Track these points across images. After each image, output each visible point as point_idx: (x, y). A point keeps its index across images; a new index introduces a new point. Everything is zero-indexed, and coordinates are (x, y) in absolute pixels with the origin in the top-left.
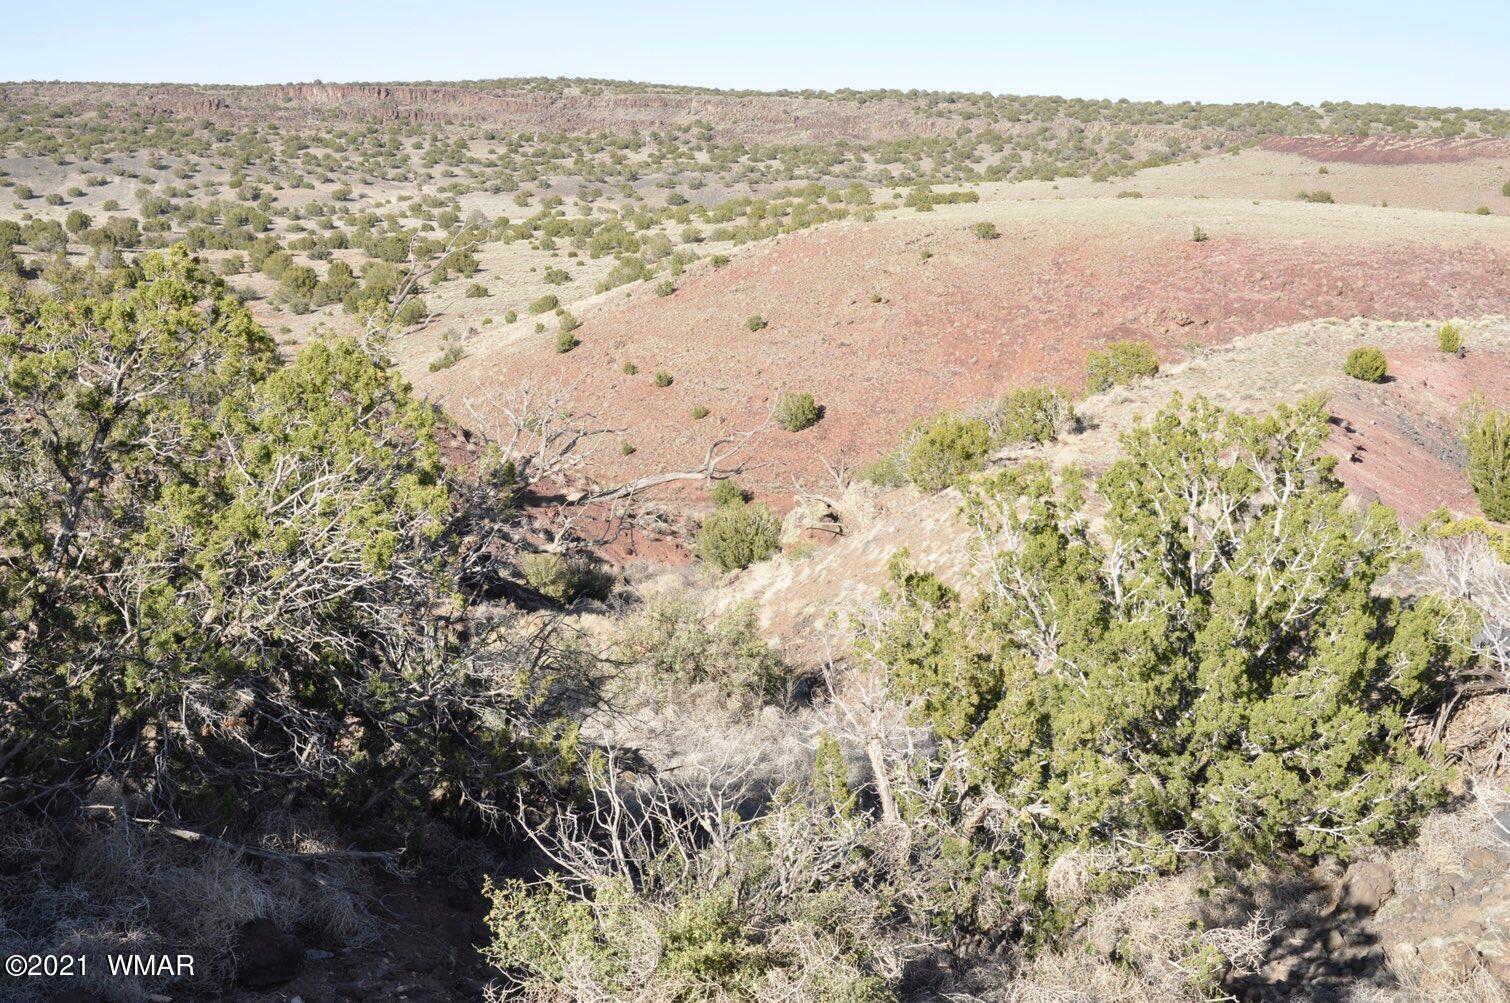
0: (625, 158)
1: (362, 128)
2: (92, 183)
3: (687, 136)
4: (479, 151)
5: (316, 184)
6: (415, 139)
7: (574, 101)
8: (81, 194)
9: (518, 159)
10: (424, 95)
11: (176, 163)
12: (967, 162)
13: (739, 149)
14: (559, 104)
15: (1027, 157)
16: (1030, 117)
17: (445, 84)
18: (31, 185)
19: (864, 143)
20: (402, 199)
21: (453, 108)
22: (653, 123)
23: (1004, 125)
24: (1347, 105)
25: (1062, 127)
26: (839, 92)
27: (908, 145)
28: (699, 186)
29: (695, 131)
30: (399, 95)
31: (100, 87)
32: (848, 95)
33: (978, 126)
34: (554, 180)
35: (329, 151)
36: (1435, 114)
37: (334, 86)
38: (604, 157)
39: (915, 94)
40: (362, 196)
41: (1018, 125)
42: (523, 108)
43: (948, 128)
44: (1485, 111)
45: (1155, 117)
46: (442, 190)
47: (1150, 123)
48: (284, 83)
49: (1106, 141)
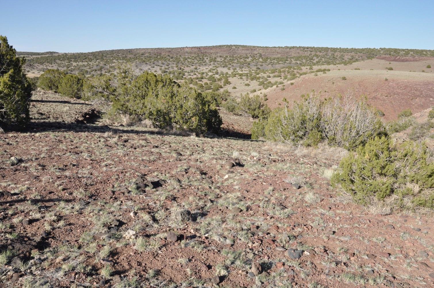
1: (197, 55)
3: (257, 56)
4: (219, 59)
5: (191, 66)
6: (206, 57)
7: (234, 49)
9: (226, 61)
10: (206, 49)
11: (166, 63)
12: (312, 60)
13: (267, 58)
14: (232, 50)
15: (323, 59)
16: (324, 51)
17: (210, 47)
19: (291, 57)
20: (206, 69)
21: (212, 51)
22: (250, 53)
23: (318, 53)
24: (385, 48)
25: (330, 53)
26: (285, 47)
27: (300, 57)
28: (262, 66)
29: (258, 55)
30: (201, 49)
31: (148, 49)
33: (313, 53)
34: (234, 65)
35: (191, 60)
36: (403, 50)
37: (189, 47)
38: (242, 60)
39: (300, 47)
41: (321, 53)
42: (225, 51)
43: (307, 54)
44: (413, 50)
46: (213, 67)
47: (348, 52)
48: (180, 47)
49: (339, 56)
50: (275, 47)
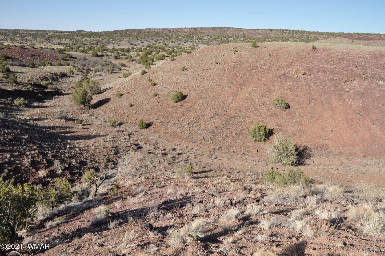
0: (229, 39)
2: (141, 42)
7: (224, 30)
8: (139, 44)
10: (201, 29)
14: (222, 31)
16: (300, 34)
17: (204, 28)
18: (132, 43)
19: (270, 37)
21: (206, 32)
22: (236, 34)
23: (295, 35)
25: (305, 36)
27: (277, 38)
29: (242, 35)
30: (197, 29)
32: (269, 30)
33: (290, 35)
37: (188, 28)
39: (280, 30)
40: (183, 44)
41: (297, 35)
43: (285, 35)
45: (322, 34)
48: (180, 28)
50: (259, 29)
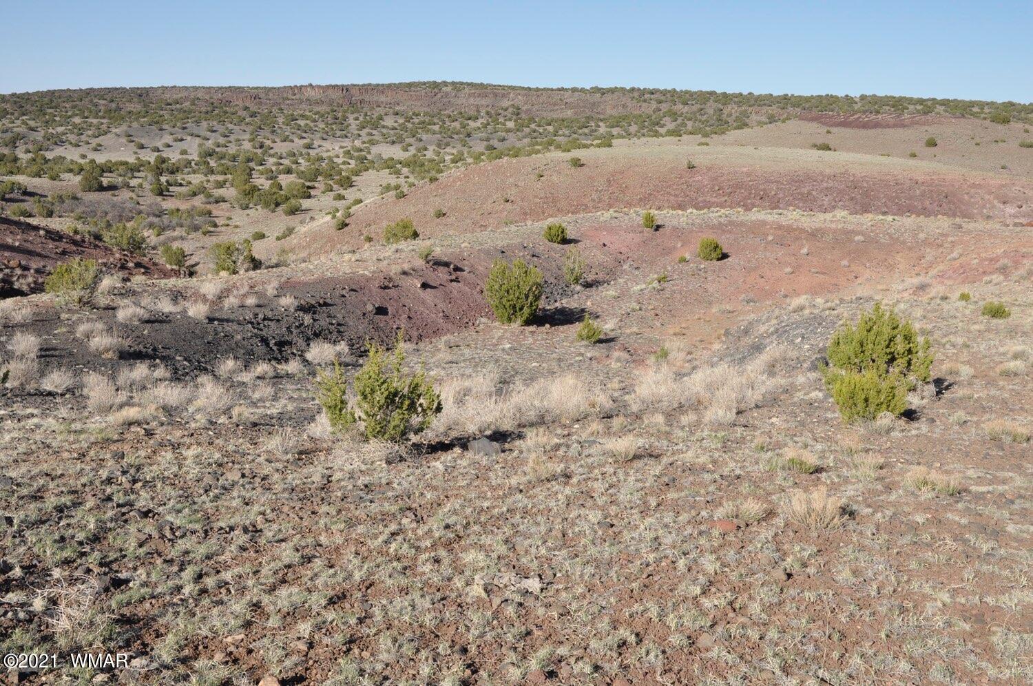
0: (467, 125)
1: (328, 109)
3: (506, 113)
4: (389, 121)
5: (296, 140)
6: (355, 115)
7: (447, 94)
9: (409, 125)
10: (366, 91)
11: (221, 129)
12: (657, 128)
13: (532, 120)
14: (439, 96)
15: (690, 124)
16: (694, 102)
17: (378, 85)
18: (143, 141)
19: (602, 117)
20: (341, 147)
21: (382, 98)
22: (488, 106)
23: (679, 107)
25: (710, 108)
26: (592, 88)
27: (624, 118)
28: (503, 140)
29: (510, 110)
30: (353, 91)
31: (196, 89)
33: (664, 107)
34: (424, 137)
35: (308, 122)
36: (921, 101)
37: (319, 87)
38: (457, 125)
39: (633, 89)
41: (686, 107)
42: (419, 98)
43: (647, 109)
44: (948, 100)
45: (762, 102)
46: (364, 143)
48: (293, 85)
49: (734, 116)
